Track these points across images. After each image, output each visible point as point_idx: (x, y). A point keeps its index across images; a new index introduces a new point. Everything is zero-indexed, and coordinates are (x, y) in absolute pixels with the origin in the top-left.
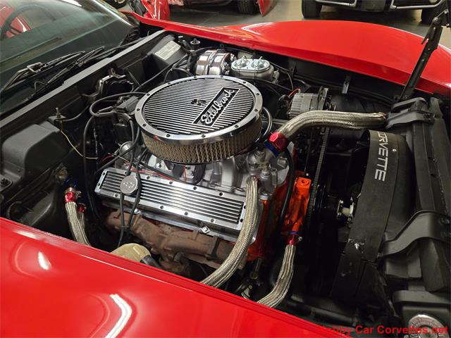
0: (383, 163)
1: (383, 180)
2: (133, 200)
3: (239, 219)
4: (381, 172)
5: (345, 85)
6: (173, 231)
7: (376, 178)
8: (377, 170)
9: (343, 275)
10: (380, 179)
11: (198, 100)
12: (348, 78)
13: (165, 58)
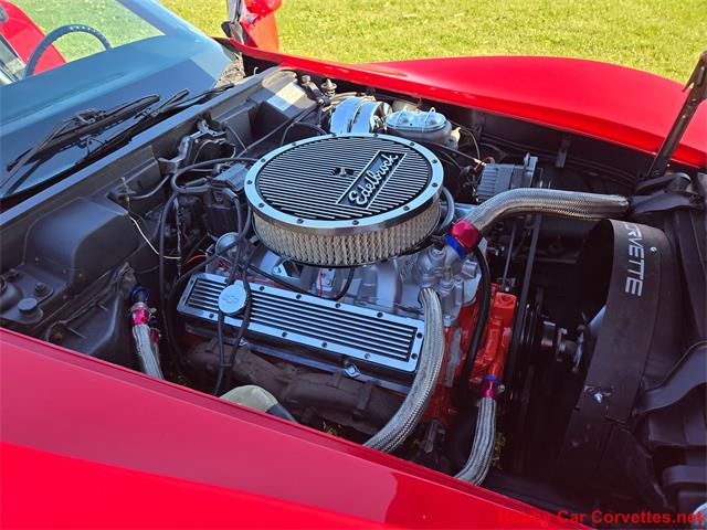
0: (637, 268)
1: (639, 294)
2: (238, 323)
3: (409, 353)
4: (635, 281)
5: (560, 153)
6: (298, 374)
7: (627, 290)
8: (629, 279)
9: (575, 444)
10: (633, 292)
11: (343, 169)
12: (565, 143)
13: (282, 108)
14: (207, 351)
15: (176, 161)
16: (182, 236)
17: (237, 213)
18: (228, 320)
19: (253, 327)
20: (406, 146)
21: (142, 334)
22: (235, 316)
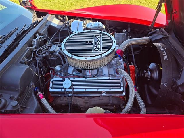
0: (164, 53)
1: (167, 59)
2: (71, 90)
3: (121, 86)
4: (165, 57)
5: (128, 28)
6: (89, 99)
7: (165, 59)
8: (164, 56)
9: (160, 96)
11: (88, 42)
12: (129, 25)
13: (56, 26)
14: (61, 100)
15: (34, 47)
16: (42, 69)
17: (61, 59)
18: (67, 90)
19: (75, 90)
20: (100, 33)
21: (44, 101)
22: (69, 88)
